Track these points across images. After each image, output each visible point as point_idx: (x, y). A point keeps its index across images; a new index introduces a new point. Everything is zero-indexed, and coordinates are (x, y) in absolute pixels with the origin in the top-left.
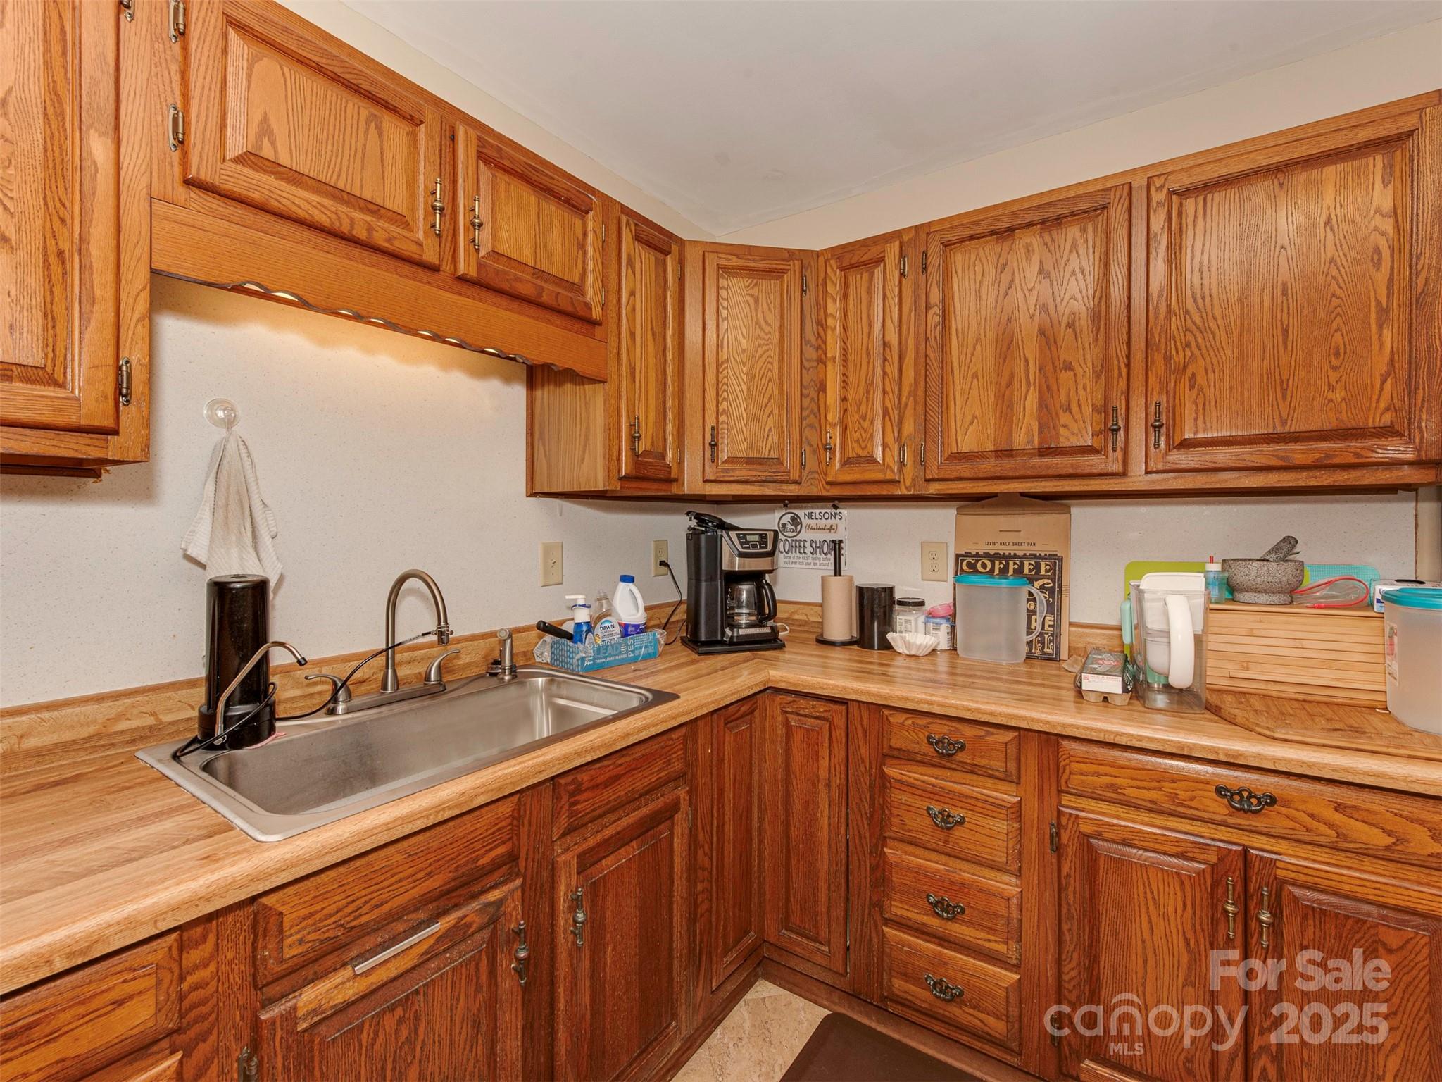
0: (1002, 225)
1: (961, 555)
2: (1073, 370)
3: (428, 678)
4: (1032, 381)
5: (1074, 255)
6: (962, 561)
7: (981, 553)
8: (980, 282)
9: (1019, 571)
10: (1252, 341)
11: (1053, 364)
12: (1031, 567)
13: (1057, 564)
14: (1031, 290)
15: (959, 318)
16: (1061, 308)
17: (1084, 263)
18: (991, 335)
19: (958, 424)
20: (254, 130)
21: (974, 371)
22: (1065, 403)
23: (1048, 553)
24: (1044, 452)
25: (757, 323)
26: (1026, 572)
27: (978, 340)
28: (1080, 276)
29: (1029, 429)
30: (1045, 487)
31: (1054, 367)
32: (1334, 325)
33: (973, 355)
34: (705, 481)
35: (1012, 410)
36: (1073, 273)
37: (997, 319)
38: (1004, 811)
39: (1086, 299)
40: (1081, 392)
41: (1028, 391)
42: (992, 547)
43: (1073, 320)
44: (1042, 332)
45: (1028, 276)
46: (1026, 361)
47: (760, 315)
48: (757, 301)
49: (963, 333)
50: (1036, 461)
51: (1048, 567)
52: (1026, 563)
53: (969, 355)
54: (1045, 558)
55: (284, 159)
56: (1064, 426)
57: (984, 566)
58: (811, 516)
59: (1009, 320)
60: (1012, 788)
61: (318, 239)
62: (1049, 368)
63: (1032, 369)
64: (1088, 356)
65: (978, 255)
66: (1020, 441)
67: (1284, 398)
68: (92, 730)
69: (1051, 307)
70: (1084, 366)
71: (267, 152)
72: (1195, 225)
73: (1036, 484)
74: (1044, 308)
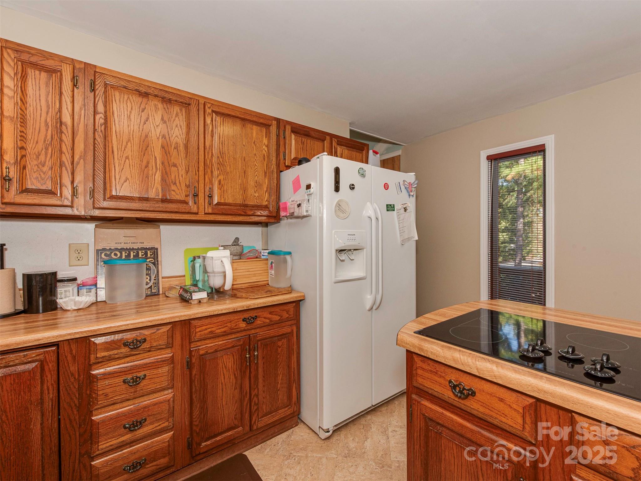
0: (143, 90)
1: (100, 250)
2: (177, 167)
4: (158, 168)
5: (177, 119)
6: (101, 253)
7: (113, 248)
8: (130, 112)
9: (136, 256)
10: (236, 173)
11: (168, 163)
12: (143, 254)
13: (155, 251)
14: (157, 126)
15: (117, 125)
16: (172, 139)
17: (182, 124)
18: (136, 140)
19: (117, 181)
21: (126, 155)
22: (174, 181)
23: (150, 247)
24: (164, 201)
26: (140, 256)
27: (129, 140)
28: (179, 128)
29: (157, 189)
30: (164, 216)
31: (169, 164)
32: (256, 174)
33: (126, 147)
35: (148, 179)
36: (177, 126)
37: (140, 133)
38: (167, 362)
39: (182, 139)
40: (180, 177)
41: (156, 172)
42: (119, 245)
43: (177, 146)
44: (163, 147)
45: (156, 119)
46: (155, 157)
49: (120, 134)
50: (161, 205)
51: (151, 253)
52: (140, 252)
53: (123, 147)
54: (149, 249)
56: (174, 191)
57: (116, 255)
59: (146, 136)
60: (169, 350)
62: (166, 164)
63: (158, 162)
64: (183, 163)
65: (128, 98)
66: (152, 194)
67: (245, 193)
69: (167, 137)
70: (182, 167)
72: (220, 127)
73: (159, 215)
74: (164, 136)
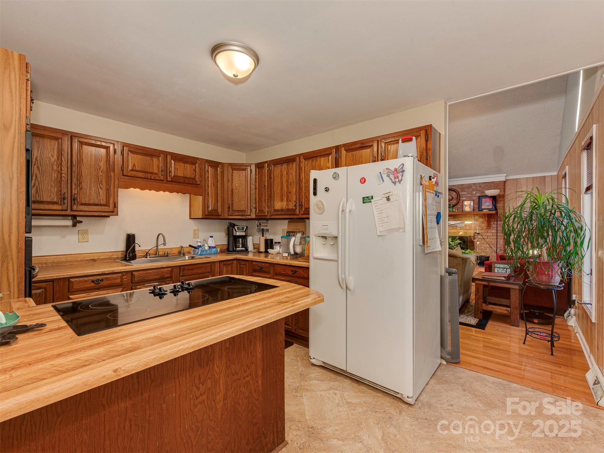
3: (165, 254)
4: (285, 195)
5: (291, 170)
7: (291, 231)
8: (278, 174)
14: (285, 177)
16: (289, 181)
19: (276, 204)
20: (133, 165)
21: (277, 192)
22: (290, 200)
25: (240, 180)
27: (278, 186)
29: (285, 205)
31: (289, 192)
33: (277, 189)
34: (228, 215)
35: (283, 201)
36: (291, 174)
40: (292, 198)
41: (285, 197)
42: (293, 230)
43: (291, 183)
47: (241, 179)
48: (240, 176)
50: (287, 211)
55: (137, 169)
57: (291, 234)
58: (263, 223)
61: (142, 179)
65: (278, 168)
68: (109, 257)
71: (134, 169)
